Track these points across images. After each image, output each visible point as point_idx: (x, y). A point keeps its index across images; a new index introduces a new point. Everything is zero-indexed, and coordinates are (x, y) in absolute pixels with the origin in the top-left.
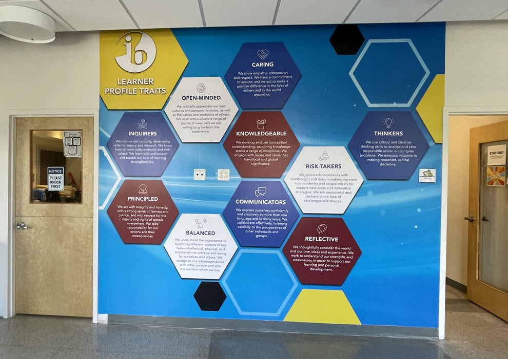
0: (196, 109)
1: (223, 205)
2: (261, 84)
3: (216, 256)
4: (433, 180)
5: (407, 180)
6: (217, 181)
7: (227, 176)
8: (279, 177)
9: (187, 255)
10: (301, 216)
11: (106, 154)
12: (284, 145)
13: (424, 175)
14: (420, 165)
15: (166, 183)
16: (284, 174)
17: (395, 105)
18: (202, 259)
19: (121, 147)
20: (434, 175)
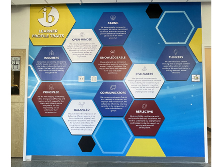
0: (79, 45)
1: (94, 95)
2: (112, 33)
3: (90, 122)
4: (199, 80)
5: (186, 80)
6: (90, 82)
7: (95, 79)
8: (122, 80)
9: (74, 122)
10: (134, 100)
11: (32, 69)
12: (124, 63)
13: (194, 78)
14: (192, 73)
15: (63, 84)
16: (125, 78)
17: (178, 43)
18: (83, 124)
19: (40, 65)
20: (199, 78)
